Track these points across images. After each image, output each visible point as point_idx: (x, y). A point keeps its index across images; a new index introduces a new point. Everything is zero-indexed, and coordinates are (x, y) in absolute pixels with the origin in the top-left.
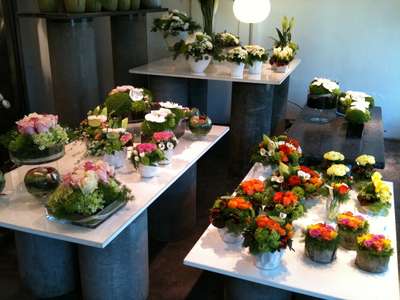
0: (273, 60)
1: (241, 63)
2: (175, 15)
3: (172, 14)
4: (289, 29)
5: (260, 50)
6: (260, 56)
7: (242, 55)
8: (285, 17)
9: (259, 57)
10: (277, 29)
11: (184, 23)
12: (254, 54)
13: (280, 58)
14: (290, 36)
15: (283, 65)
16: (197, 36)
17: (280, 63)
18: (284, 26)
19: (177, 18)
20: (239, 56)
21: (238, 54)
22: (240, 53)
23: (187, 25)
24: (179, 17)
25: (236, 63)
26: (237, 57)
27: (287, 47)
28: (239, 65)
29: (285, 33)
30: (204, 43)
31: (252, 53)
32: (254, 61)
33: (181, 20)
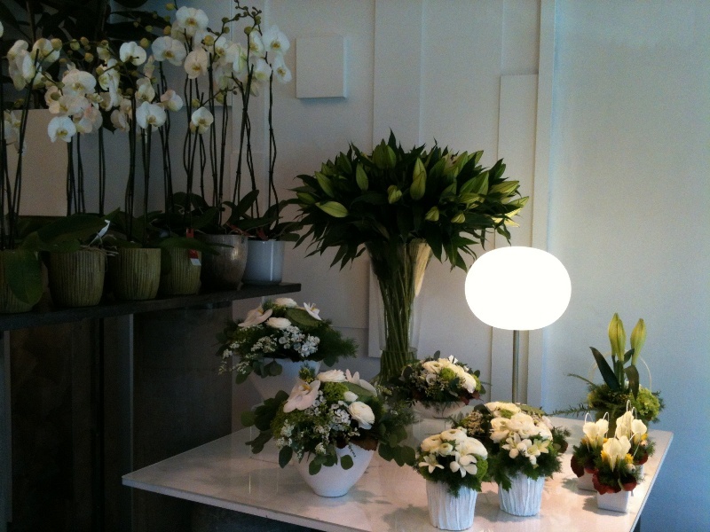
0: (581, 461)
1: (463, 490)
2: (280, 313)
3: (270, 312)
4: (631, 354)
5: (532, 439)
6: (534, 461)
7: (466, 460)
8: (616, 316)
9: (530, 465)
10: (594, 351)
11: (302, 336)
12: (513, 454)
13: (607, 461)
14: (634, 375)
15: (617, 490)
16: (323, 386)
17: (604, 480)
18: (616, 345)
19: (282, 323)
20: (455, 466)
21: (453, 458)
22: (457, 454)
23: (312, 343)
24: (290, 319)
25: (447, 486)
26: (448, 469)
27: (629, 414)
28: (456, 495)
29: (618, 365)
30: (342, 408)
31: (505, 447)
32: (513, 474)
33: (295, 330)
